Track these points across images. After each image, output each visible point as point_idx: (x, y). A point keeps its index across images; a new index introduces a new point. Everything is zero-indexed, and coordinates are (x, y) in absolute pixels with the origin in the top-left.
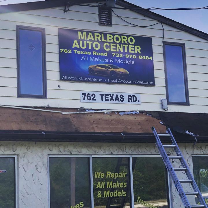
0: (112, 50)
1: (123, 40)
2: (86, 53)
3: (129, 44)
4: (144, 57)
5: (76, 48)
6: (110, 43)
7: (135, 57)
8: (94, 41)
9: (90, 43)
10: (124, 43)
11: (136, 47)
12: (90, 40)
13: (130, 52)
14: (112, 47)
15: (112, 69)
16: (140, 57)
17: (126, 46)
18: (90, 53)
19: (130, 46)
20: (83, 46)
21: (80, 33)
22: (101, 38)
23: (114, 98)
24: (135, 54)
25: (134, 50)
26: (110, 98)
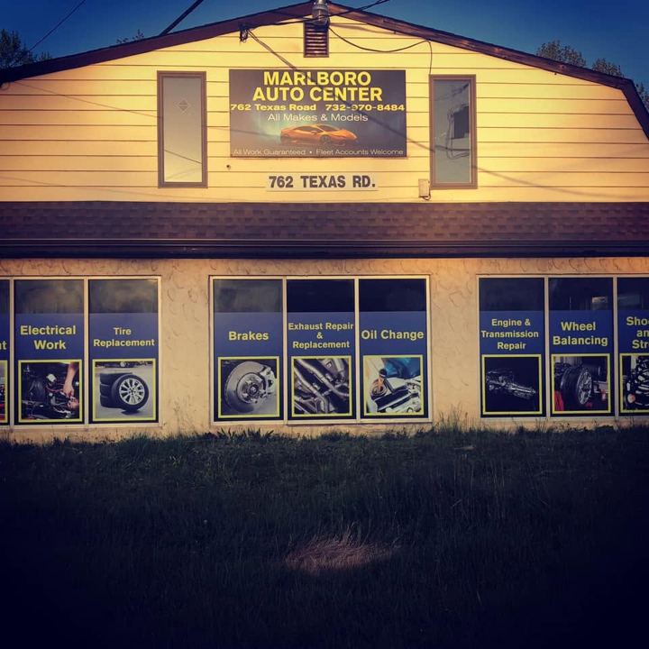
0: (325, 99)
1: (347, 79)
2: (277, 108)
3: (359, 86)
4: (388, 108)
5: (259, 101)
6: (322, 87)
7: (369, 108)
8: (291, 87)
9: (284, 90)
10: (351, 85)
11: (373, 90)
12: (286, 85)
13: (361, 99)
14: (325, 94)
15: (325, 133)
16: (380, 108)
17: (352, 90)
18: (283, 108)
19: (361, 89)
20: (272, 95)
21: (267, 74)
22: (305, 81)
23: (327, 182)
24: (369, 102)
25: (369, 96)
26: (319, 182)
